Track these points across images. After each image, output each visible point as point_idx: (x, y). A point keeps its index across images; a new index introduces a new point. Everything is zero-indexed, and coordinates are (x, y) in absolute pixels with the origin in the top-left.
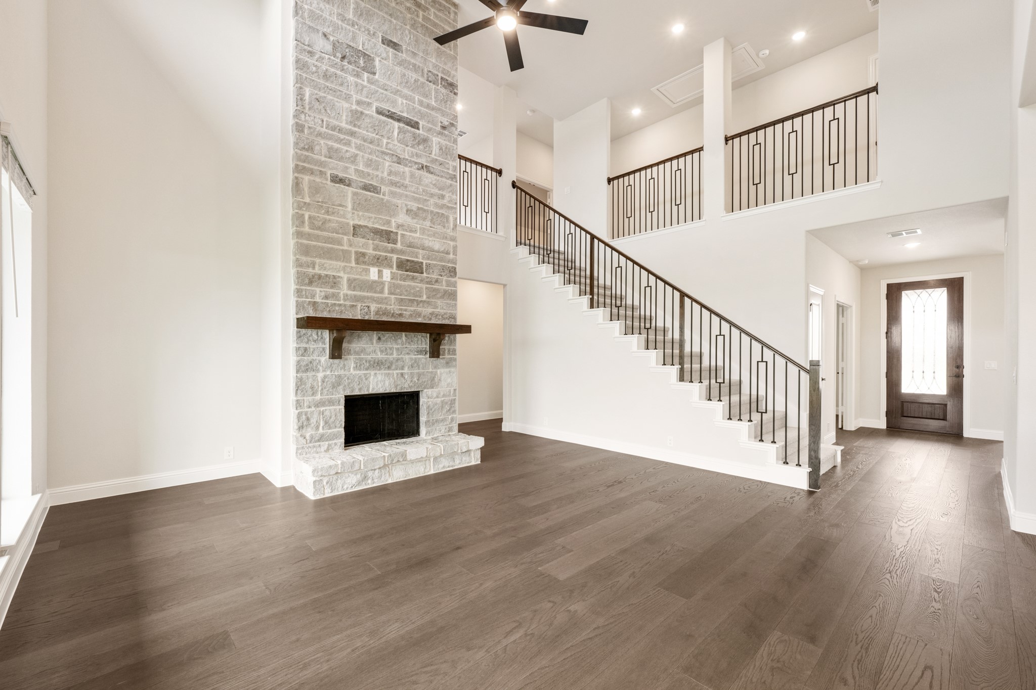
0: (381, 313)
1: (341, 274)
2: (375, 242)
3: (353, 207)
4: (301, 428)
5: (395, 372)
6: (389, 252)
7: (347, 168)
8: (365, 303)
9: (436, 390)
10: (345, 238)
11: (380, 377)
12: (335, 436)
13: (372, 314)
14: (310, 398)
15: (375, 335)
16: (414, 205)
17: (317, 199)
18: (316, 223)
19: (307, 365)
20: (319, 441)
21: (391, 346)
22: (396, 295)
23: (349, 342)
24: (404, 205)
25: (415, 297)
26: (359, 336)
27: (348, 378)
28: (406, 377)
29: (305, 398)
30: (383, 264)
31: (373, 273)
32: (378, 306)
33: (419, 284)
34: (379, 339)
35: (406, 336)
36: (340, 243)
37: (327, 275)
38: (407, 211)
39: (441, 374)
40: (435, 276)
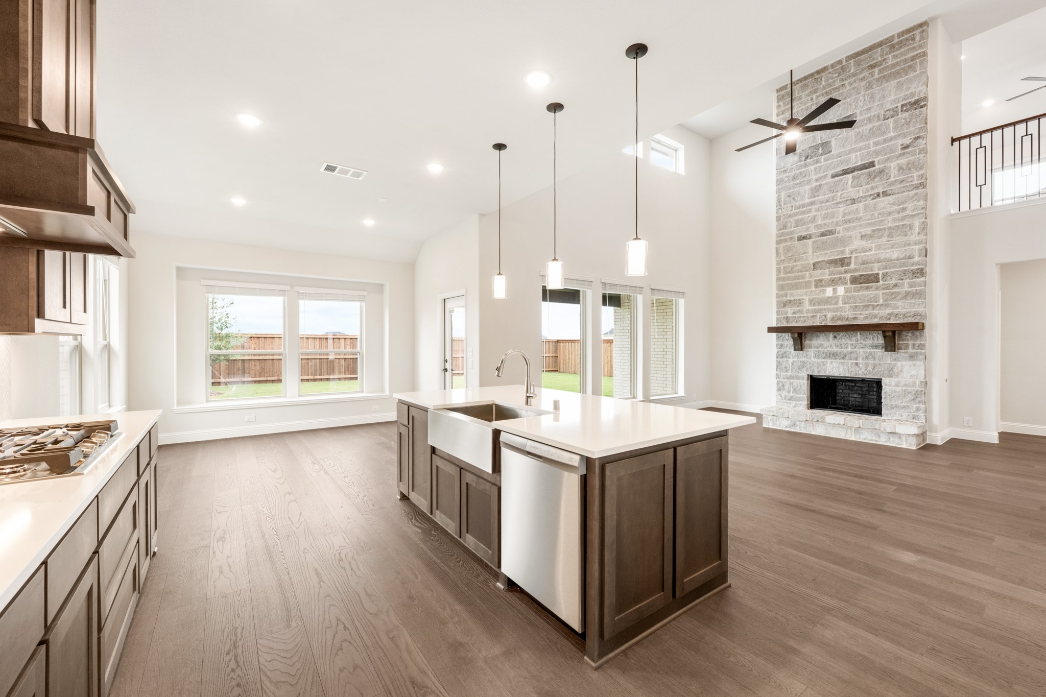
0: (836, 319)
1: (805, 297)
2: (831, 269)
3: (813, 251)
4: (779, 390)
5: (850, 361)
6: (843, 274)
7: (809, 228)
8: (822, 313)
9: (896, 380)
10: (807, 273)
11: (835, 364)
12: (800, 399)
13: (828, 320)
14: (785, 374)
15: (831, 335)
16: (868, 230)
17: (788, 256)
18: (787, 270)
19: (783, 354)
20: (789, 400)
21: (845, 342)
22: (851, 303)
23: (811, 340)
24: (858, 234)
25: (870, 302)
26: (817, 336)
27: (810, 364)
28: (861, 366)
29: (781, 373)
30: (838, 283)
31: (829, 292)
32: (833, 314)
33: (874, 292)
34: (835, 337)
35: (860, 334)
36: (803, 277)
37: (795, 300)
38: (862, 237)
39: (902, 366)
40: (894, 282)
